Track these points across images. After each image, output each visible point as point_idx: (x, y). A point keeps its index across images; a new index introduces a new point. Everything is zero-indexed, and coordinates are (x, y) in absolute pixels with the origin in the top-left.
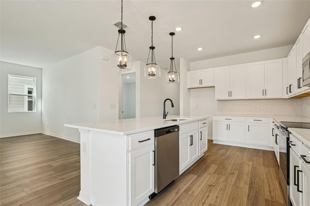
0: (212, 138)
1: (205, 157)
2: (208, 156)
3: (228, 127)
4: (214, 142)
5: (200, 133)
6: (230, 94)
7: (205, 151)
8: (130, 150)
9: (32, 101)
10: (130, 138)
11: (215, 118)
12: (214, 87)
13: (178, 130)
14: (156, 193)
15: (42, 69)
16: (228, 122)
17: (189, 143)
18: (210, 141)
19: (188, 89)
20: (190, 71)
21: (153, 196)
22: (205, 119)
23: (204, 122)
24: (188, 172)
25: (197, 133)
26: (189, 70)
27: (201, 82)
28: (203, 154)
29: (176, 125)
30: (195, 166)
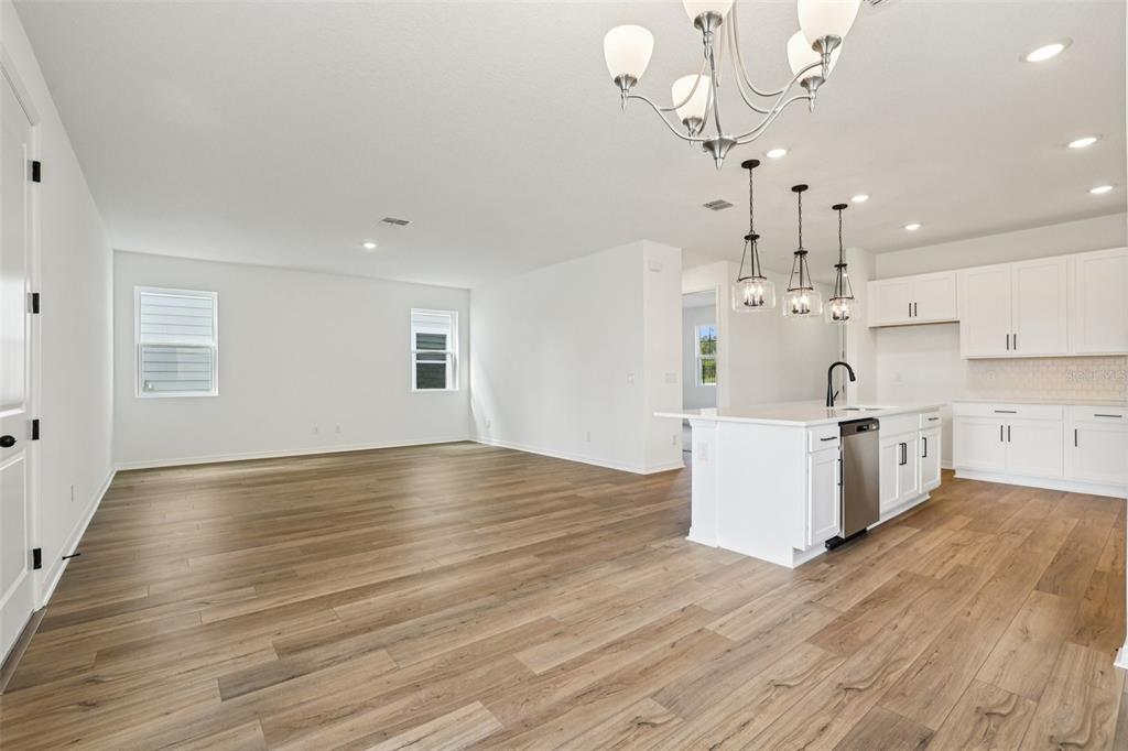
0: (951, 465)
1: (932, 503)
2: (942, 501)
3: (1006, 434)
4: (958, 475)
5: (922, 442)
6: (1011, 341)
7: (932, 488)
8: (811, 450)
9: (444, 365)
10: (811, 433)
11: (959, 409)
12: (959, 322)
13: (878, 428)
14: (843, 537)
15: (468, 290)
16: (1005, 420)
17: (898, 459)
18: (948, 474)
19: (870, 328)
20: (874, 280)
21: (834, 544)
22: (935, 409)
23: (932, 415)
24: (895, 523)
25: (913, 440)
26: (872, 278)
27: (913, 309)
28: (928, 497)
29: (871, 419)
30: (908, 515)
